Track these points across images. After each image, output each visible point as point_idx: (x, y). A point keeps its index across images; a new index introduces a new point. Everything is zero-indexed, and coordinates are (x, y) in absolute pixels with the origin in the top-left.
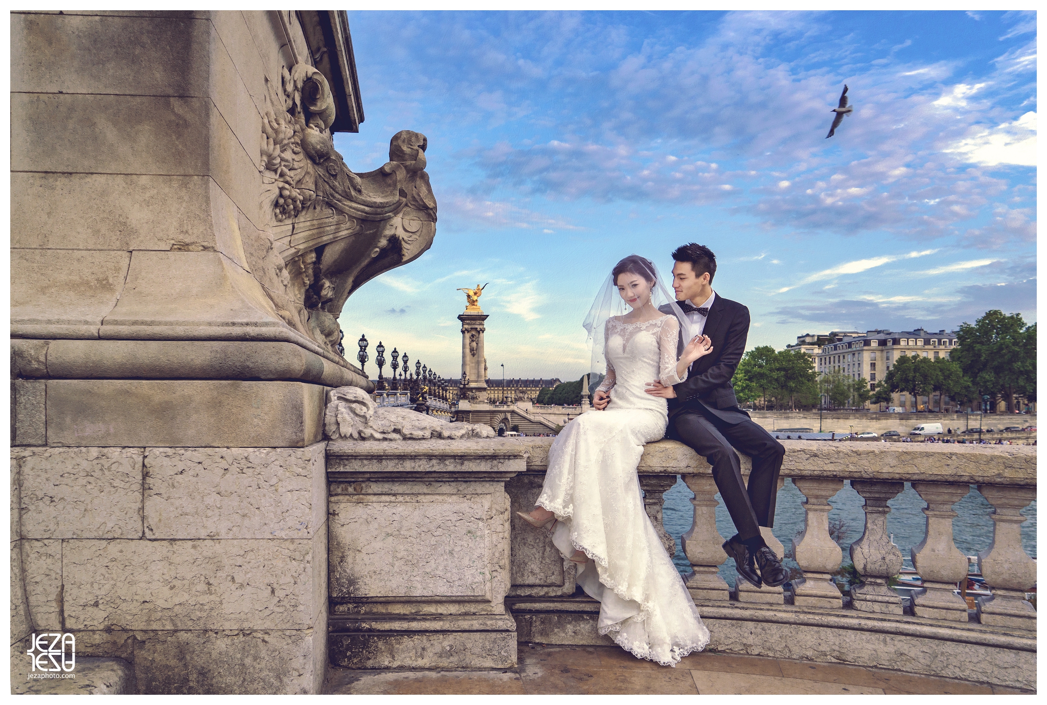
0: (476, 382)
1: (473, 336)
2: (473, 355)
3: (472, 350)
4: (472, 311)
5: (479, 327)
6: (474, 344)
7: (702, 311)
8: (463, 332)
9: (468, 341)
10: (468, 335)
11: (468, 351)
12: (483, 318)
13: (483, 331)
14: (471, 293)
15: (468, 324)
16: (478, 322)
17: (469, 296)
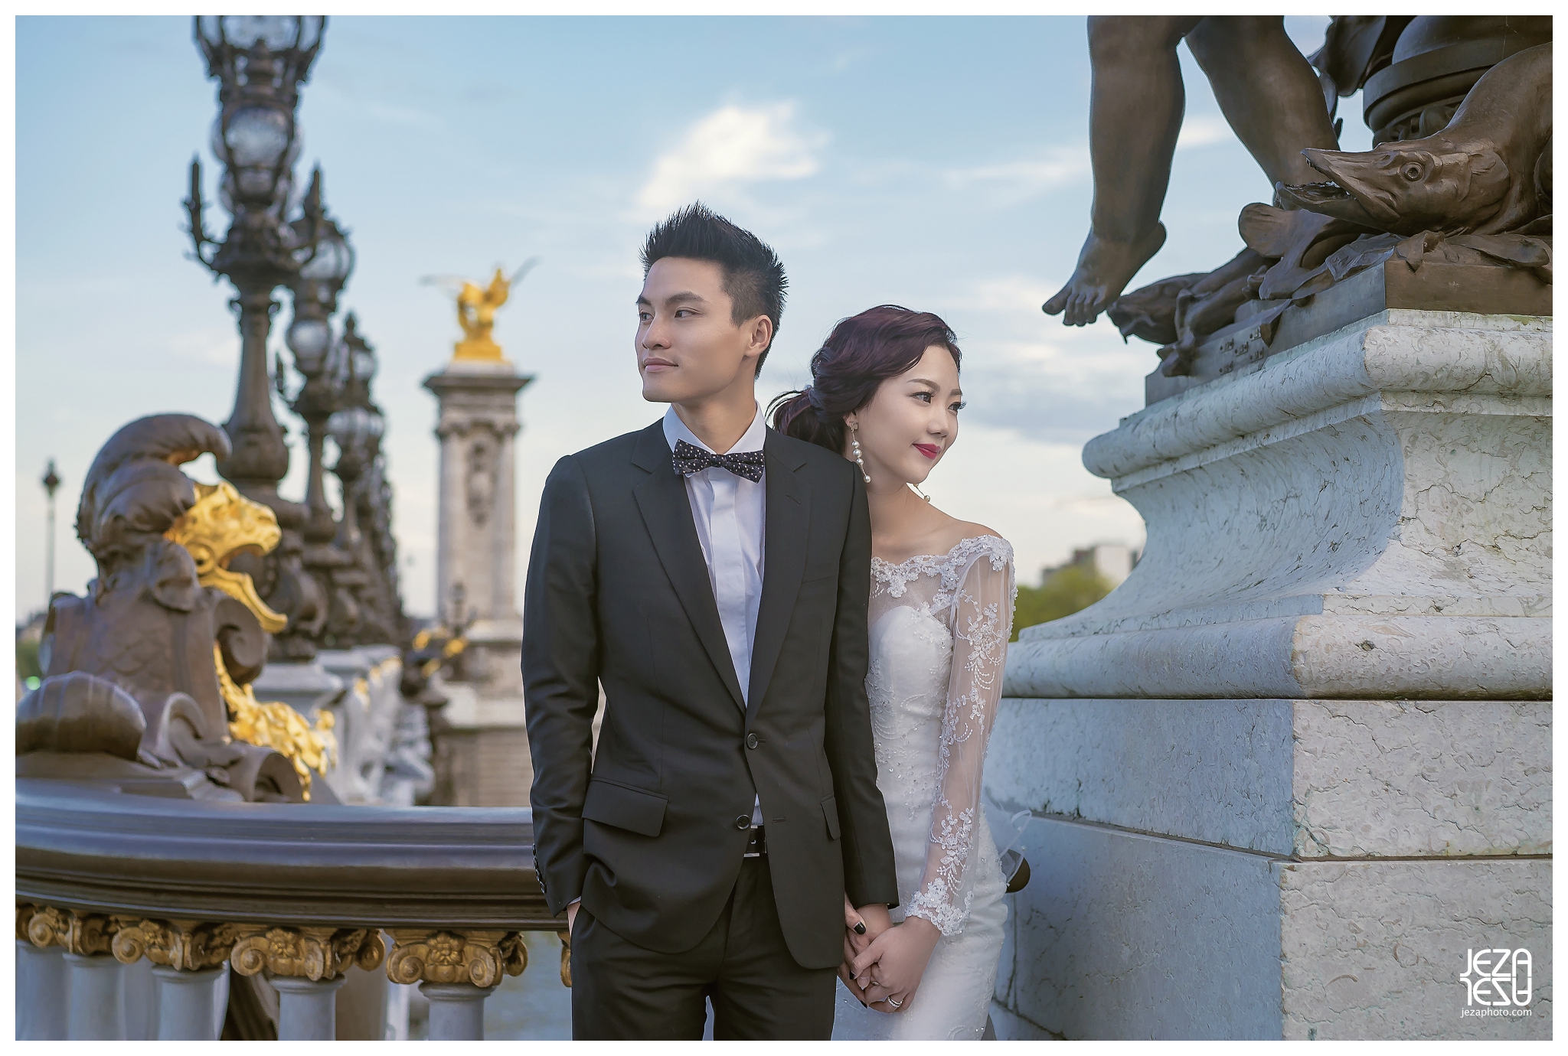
0: (490, 617)
1: (478, 450)
2: (480, 519)
3: (475, 502)
4: (477, 365)
5: (500, 419)
6: (482, 481)
7: (739, 466)
8: (442, 435)
9: (459, 468)
10: (459, 448)
11: (459, 504)
12: (512, 385)
13: (513, 430)
14: (474, 298)
15: (463, 407)
16: (498, 400)
17: (462, 306)
